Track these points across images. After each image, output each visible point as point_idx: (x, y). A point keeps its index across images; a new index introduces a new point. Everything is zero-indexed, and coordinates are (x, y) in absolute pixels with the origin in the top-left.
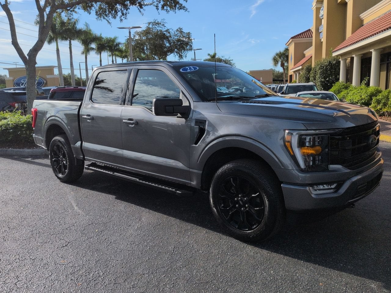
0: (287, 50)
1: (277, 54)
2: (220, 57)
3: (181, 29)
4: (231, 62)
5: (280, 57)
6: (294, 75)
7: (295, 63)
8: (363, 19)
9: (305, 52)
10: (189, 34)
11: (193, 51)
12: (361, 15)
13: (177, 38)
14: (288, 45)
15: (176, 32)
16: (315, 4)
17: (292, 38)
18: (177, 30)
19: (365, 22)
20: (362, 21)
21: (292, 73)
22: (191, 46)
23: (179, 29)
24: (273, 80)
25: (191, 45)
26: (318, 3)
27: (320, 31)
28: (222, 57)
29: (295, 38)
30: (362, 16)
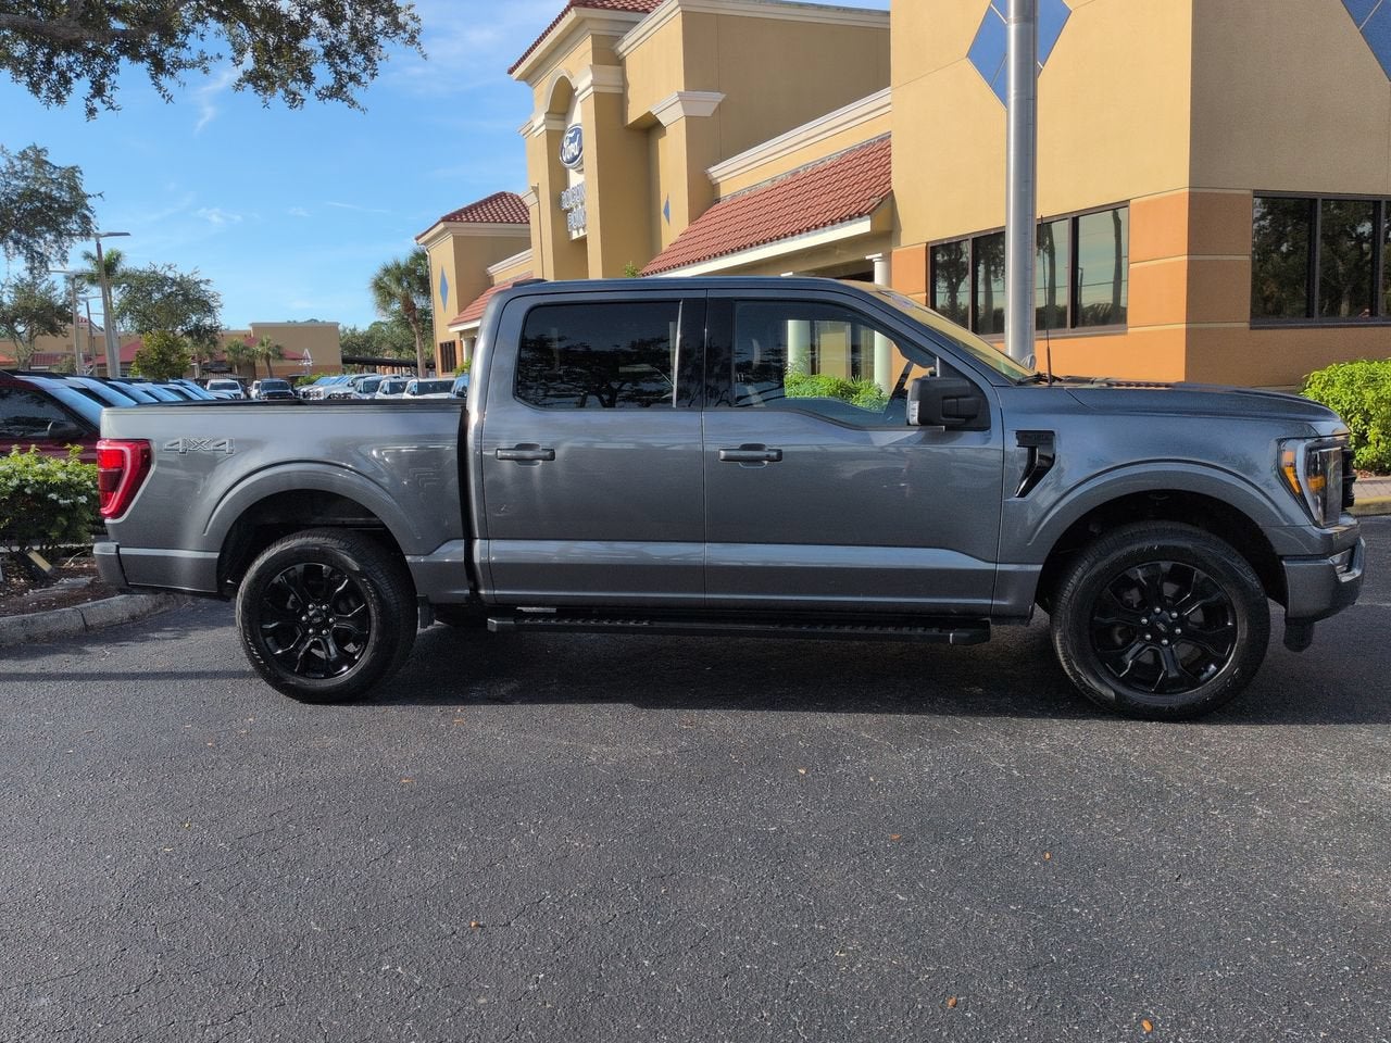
0: (421, 257)
1: (387, 271)
2: (158, 269)
3: (38, 152)
4: (203, 287)
5: (399, 281)
6: (464, 343)
7: (464, 304)
8: (719, 180)
9: (492, 269)
10: (72, 173)
11: (93, 239)
12: (711, 170)
13: (23, 184)
14: (425, 243)
15: (16, 162)
16: (543, 117)
17: (446, 219)
18: (23, 156)
19: (725, 192)
20: (713, 188)
21: (457, 338)
22: (85, 220)
23: (30, 153)
24: (345, 361)
25: (85, 217)
26: (550, 116)
27: (566, 206)
28: (166, 269)
29: (455, 220)
30: (716, 172)
